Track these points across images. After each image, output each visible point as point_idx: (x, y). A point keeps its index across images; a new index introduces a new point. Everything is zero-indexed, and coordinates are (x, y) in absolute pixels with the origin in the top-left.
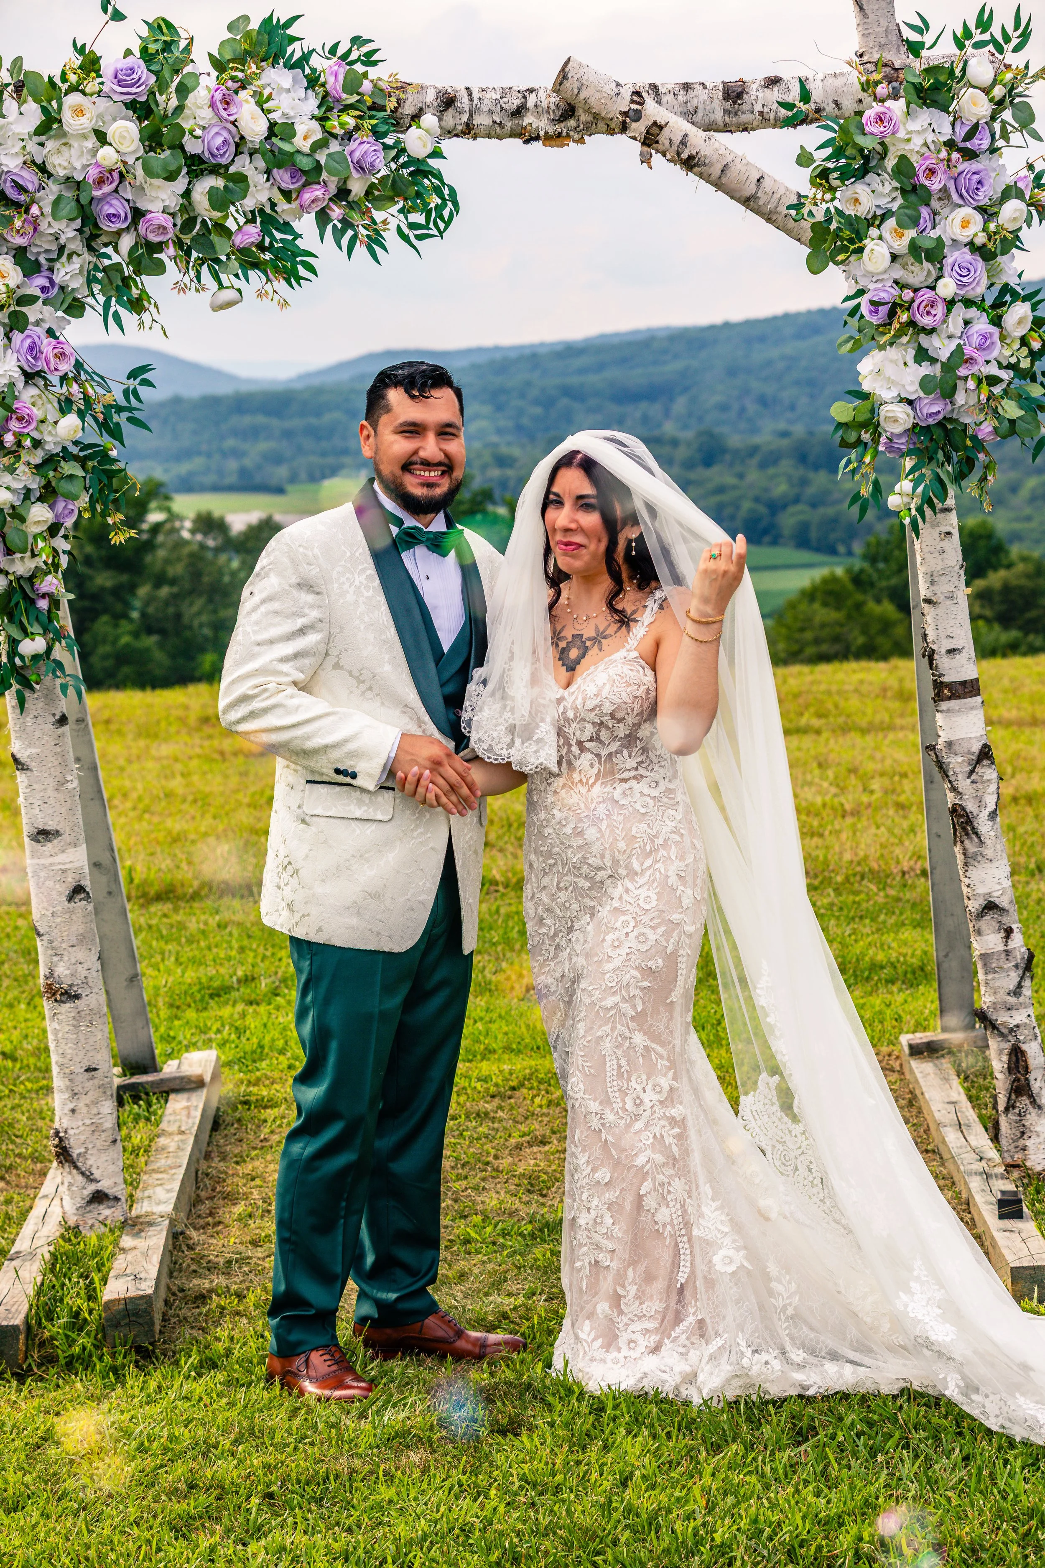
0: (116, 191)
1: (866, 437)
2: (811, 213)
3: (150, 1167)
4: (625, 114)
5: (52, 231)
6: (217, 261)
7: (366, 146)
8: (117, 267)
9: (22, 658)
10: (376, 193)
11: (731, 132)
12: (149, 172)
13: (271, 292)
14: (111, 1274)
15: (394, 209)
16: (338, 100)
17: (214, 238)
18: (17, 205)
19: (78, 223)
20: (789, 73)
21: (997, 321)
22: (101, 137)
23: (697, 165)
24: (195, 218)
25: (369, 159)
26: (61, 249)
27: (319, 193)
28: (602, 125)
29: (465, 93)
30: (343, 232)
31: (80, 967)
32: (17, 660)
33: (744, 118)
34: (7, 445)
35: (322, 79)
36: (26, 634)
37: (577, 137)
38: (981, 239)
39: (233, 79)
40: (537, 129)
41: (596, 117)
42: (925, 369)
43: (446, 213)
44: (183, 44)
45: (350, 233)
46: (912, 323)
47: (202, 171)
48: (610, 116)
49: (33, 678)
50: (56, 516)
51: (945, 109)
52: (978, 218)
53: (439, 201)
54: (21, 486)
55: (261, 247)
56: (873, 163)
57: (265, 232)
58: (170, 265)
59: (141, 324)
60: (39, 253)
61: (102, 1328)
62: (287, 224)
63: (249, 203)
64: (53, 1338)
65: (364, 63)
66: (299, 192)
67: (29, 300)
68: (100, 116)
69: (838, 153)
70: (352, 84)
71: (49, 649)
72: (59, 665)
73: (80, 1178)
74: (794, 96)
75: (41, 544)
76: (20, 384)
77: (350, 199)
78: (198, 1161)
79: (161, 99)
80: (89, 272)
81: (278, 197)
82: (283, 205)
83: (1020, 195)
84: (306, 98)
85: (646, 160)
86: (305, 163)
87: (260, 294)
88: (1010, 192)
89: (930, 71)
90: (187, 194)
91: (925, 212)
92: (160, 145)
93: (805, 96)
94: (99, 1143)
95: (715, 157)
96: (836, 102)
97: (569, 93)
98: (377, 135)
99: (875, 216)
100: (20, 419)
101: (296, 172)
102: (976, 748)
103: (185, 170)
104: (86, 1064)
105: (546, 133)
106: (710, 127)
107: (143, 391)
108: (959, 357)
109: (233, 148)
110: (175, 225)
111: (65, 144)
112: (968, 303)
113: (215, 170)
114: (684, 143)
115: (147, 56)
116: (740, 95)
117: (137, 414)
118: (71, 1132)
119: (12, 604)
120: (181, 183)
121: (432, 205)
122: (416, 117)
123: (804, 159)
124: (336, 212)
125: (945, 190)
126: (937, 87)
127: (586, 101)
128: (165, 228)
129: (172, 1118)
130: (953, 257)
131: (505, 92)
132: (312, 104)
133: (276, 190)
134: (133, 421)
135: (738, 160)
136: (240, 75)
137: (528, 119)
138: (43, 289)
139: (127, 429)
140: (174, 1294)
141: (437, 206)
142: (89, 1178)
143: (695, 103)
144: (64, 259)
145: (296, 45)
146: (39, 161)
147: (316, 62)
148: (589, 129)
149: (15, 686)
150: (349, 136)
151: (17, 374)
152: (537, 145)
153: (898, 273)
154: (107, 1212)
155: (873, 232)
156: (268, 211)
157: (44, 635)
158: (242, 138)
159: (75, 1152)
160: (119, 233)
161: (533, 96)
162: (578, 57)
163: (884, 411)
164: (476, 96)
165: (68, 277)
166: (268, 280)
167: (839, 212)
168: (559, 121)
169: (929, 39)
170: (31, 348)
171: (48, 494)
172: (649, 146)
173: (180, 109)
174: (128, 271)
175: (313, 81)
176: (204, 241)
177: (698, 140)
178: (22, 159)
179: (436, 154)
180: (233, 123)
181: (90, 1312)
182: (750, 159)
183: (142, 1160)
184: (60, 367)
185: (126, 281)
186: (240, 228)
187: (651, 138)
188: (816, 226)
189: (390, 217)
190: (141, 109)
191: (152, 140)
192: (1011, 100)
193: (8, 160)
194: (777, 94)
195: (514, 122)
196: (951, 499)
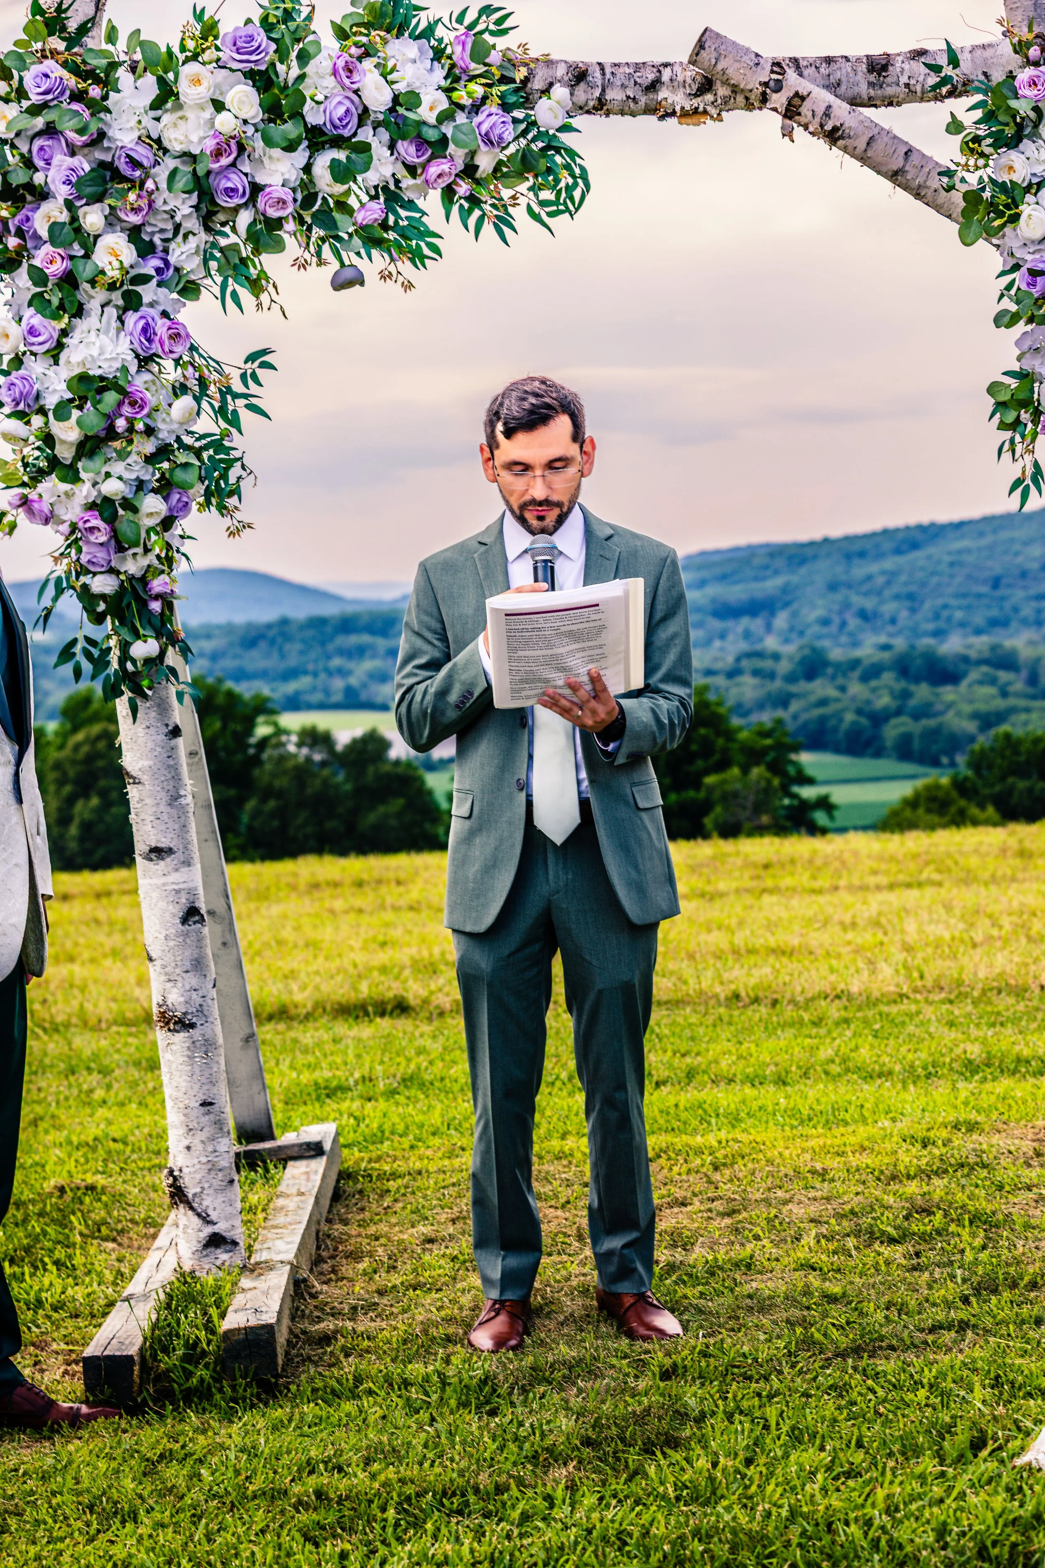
0: (233, 164)
1: (1025, 417)
2: (963, 180)
3: (269, 1223)
4: (766, 84)
5: (167, 208)
6: (337, 238)
7: (494, 118)
8: (234, 247)
9: (134, 662)
10: (505, 170)
11: (875, 106)
12: (269, 142)
13: (394, 273)
14: (230, 1309)
15: (523, 187)
16: (465, 71)
17: (336, 215)
18: (131, 182)
19: (194, 199)
20: (935, 45)
22: (219, 106)
23: (842, 137)
24: (316, 194)
25: (497, 131)
26: (177, 227)
27: (445, 167)
28: (740, 99)
29: (597, 68)
30: (470, 211)
31: (194, 995)
32: (130, 666)
33: (890, 91)
34: (120, 430)
35: (449, 51)
36: (138, 636)
37: (713, 112)
39: (356, 45)
40: (673, 104)
41: (735, 89)
43: (577, 194)
44: (305, 11)
45: (477, 213)
47: (323, 144)
48: (749, 87)
49: (145, 683)
50: (170, 509)
53: (570, 181)
54: (134, 476)
55: (385, 226)
56: (1027, 131)
57: (389, 208)
58: (290, 241)
59: (259, 306)
60: (153, 234)
61: (220, 1360)
62: (411, 202)
63: (372, 177)
64: (168, 1370)
65: (493, 33)
66: (425, 166)
67: (144, 279)
68: (217, 86)
69: (989, 117)
70: (480, 52)
71: (162, 653)
72: (173, 671)
73: (196, 1221)
74: (943, 60)
75: (154, 537)
76: (133, 369)
77: (478, 175)
78: (319, 1223)
79: (281, 68)
80: (205, 251)
81: (402, 173)
82: (407, 182)
84: (431, 70)
85: (787, 133)
86: (432, 135)
87: (385, 276)
90: (307, 169)
92: (280, 116)
93: (954, 61)
94: (216, 1183)
95: (861, 128)
96: (985, 74)
97: (706, 64)
98: (506, 107)
99: (1030, 185)
100: (133, 404)
101: (421, 143)
103: (305, 143)
104: (201, 1097)
105: (683, 108)
106: (855, 102)
107: (261, 373)
109: (355, 120)
110: (295, 200)
111: (181, 118)
113: (338, 142)
114: (827, 114)
115: (267, 25)
116: (885, 68)
117: (254, 401)
118: (185, 1170)
119: (124, 604)
120: (301, 156)
121: (562, 184)
122: (546, 91)
123: (955, 127)
124: (463, 188)
127: (724, 71)
128: (284, 202)
129: (291, 1182)
131: (638, 67)
132: (439, 75)
133: (399, 165)
134: (251, 407)
135: (884, 133)
136: (364, 39)
137: (663, 94)
138: (159, 271)
139: (246, 416)
140: (296, 1336)
141: (567, 185)
142: (206, 1219)
143: (838, 75)
144: (180, 238)
145: (423, 15)
146: (155, 136)
147: (440, 31)
148: (726, 104)
149: (128, 694)
150: (476, 108)
151: (130, 357)
152: (673, 121)
154: (224, 1257)
155: (1029, 198)
156: (392, 187)
157: (157, 638)
158: (366, 110)
159: (190, 1192)
160: (236, 210)
161: (668, 69)
164: (608, 71)
165: (184, 257)
166: (392, 259)
167: (993, 181)
168: (696, 95)
170: (145, 330)
171: (163, 486)
172: (790, 118)
173: (301, 78)
174: (246, 251)
175: (438, 54)
176: (325, 219)
177: (842, 111)
178: (136, 134)
180: (356, 92)
181: (209, 1343)
182: (897, 132)
183: (261, 1216)
184: (175, 349)
185: (243, 261)
186: (363, 205)
187: (791, 112)
188: (966, 196)
189: (519, 195)
190: (260, 78)
191: (272, 110)
193: (124, 136)
194: (923, 64)
195: (648, 97)
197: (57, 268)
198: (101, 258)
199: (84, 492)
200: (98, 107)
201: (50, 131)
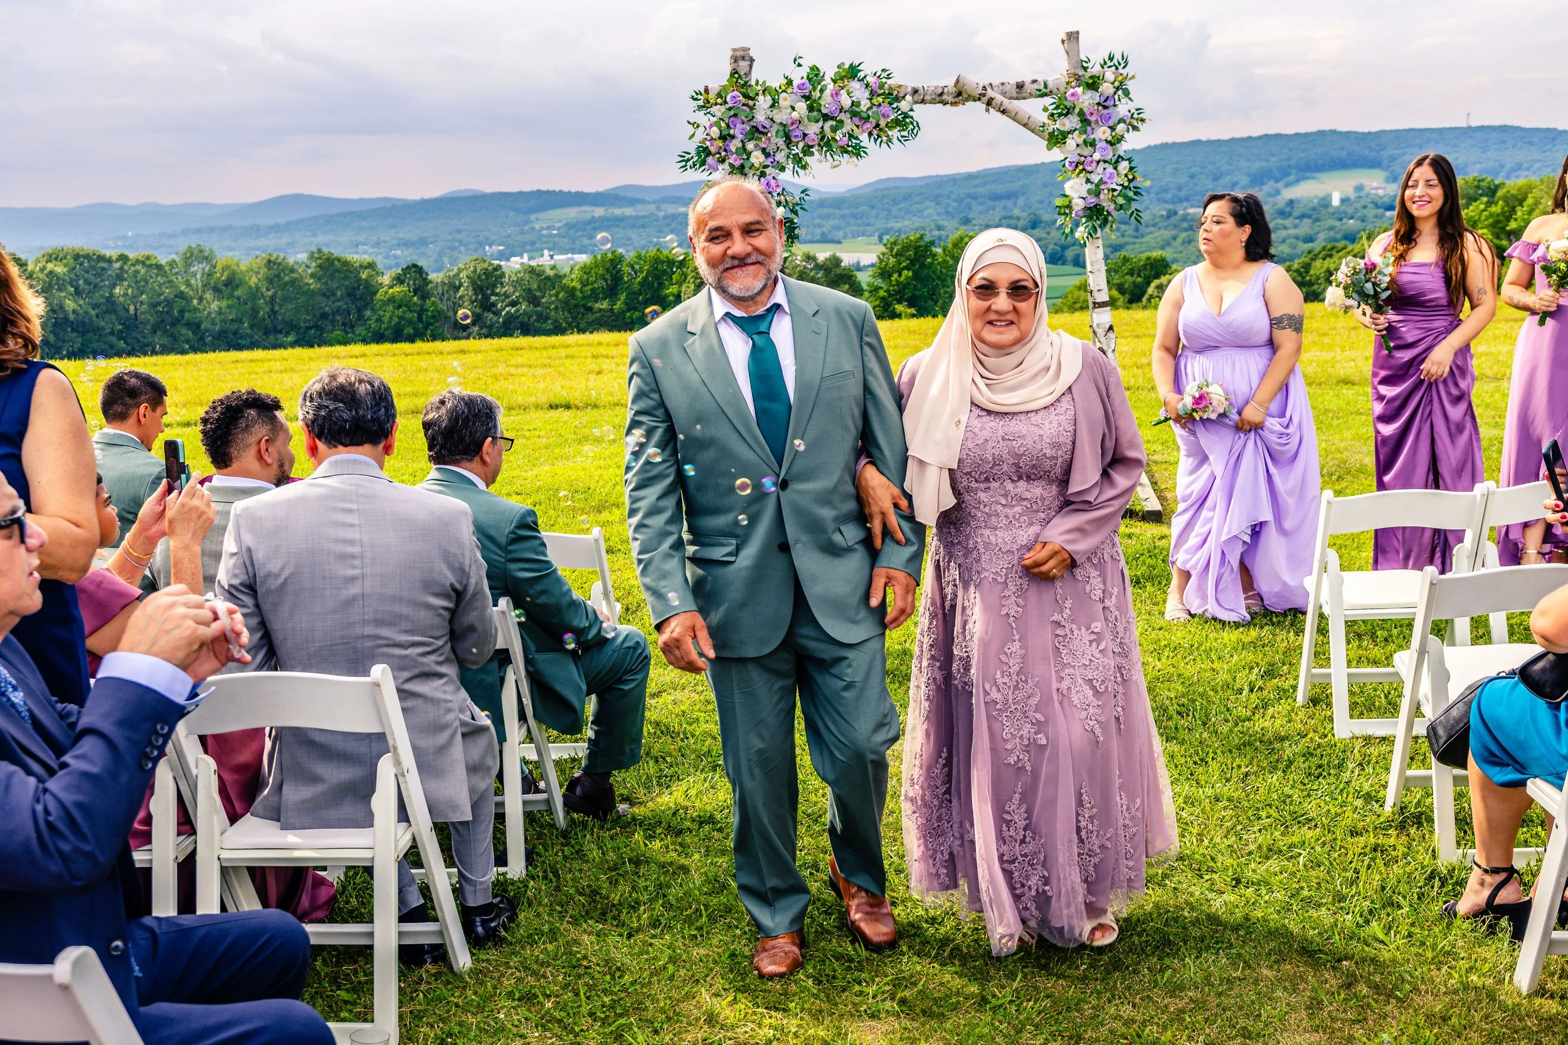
0: (798, 127)
1: (1067, 211)
2: (1047, 129)
4: (980, 94)
5: (775, 142)
6: (832, 151)
7: (886, 108)
8: (797, 154)
10: (890, 125)
11: (1019, 100)
12: (809, 120)
13: (851, 162)
15: (896, 131)
16: (876, 92)
17: (832, 143)
18: (763, 133)
19: (784, 139)
20: (1041, 79)
21: (1116, 168)
22: (793, 108)
23: (1006, 112)
24: (825, 136)
25: (887, 113)
26: (778, 148)
27: (869, 126)
28: (971, 98)
29: (922, 88)
30: (877, 139)
33: (1024, 95)
35: (871, 85)
37: (962, 103)
38: (1110, 139)
39: (839, 86)
40: (948, 100)
41: (970, 95)
42: (1089, 186)
43: (915, 132)
44: (822, 74)
45: (880, 140)
46: (1084, 169)
47: (828, 119)
48: (974, 95)
51: (1097, 91)
52: (1109, 130)
53: (912, 127)
55: (848, 146)
56: (1070, 111)
57: (850, 140)
58: (816, 153)
59: (806, 174)
60: (770, 150)
62: (857, 137)
63: (844, 130)
65: (886, 78)
66: (862, 126)
67: (766, 167)
68: (793, 101)
69: (1057, 108)
70: (881, 86)
74: (1042, 86)
77: (880, 127)
79: (814, 94)
80: (787, 156)
81: (855, 128)
82: (856, 131)
83: (1125, 122)
84: (865, 92)
85: (987, 110)
86: (864, 115)
87: (848, 163)
88: (1122, 121)
89: (1091, 77)
90: (822, 127)
91: (1089, 129)
92: (813, 110)
93: (1046, 87)
95: (1013, 109)
96: (1057, 88)
97: (959, 87)
98: (890, 104)
99: (1071, 130)
101: (861, 118)
102: (1108, 326)
103: (822, 119)
105: (951, 102)
106: (1011, 98)
107: (806, 198)
108: (1101, 182)
109: (839, 111)
110: (818, 139)
111: (780, 111)
112: (1105, 162)
113: (833, 118)
114: (1001, 104)
115: (809, 79)
116: (1022, 86)
117: (804, 206)
120: (821, 124)
121: (910, 129)
122: (904, 97)
123: (1045, 109)
124: (875, 132)
125: (1097, 121)
126: (1094, 83)
127: (966, 90)
128: (814, 140)
130: (1099, 145)
131: (936, 87)
132: (867, 94)
133: (854, 125)
134: (803, 209)
135: (1021, 110)
136: (842, 84)
137: (945, 97)
138: (772, 163)
139: (800, 212)
141: (912, 129)
143: (1006, 89)
144: (779, 151)
145: (862, 73)
146: (771, 117)
147: (869, 79)
148: (967, 100)
150: (880, 105)
152: (948, 106)
153: (1079, 151)
155: (1070, 136)
156: (851, 133)
158: (842, 107)
160: (798, 142)
161: (947, 88)
162: (963, 74)
163: (1074, 201)
164: (926, 89)
165: (780, 158)
166: (851, 157)
167: (1058, 129)
168: (956, 97)
169: (1090, 65)
172: (989, 106)
173: (820, 98)
174: (801, 155)
175: (867, 85)
176: (828, 144)
177: (1006, 102)
178: (765, 117)
179: (911, 110)
180: (839, 102)
182: (1026, 109)
184: (777, 190)
185: (800, 159)
186: (841, 139)
187: (989, 103)
188: (1049, 134)
189: (895, 133)
190: (807, 98)
191: (811, 109)
192: (1121, 87)
193: (760, 117)
194: (1036, 86)
195: (939, 98)
196: (1099, 234)
197: (737, 163)
198: (753, 160)
200: (752, 108)
201: (735, 115)
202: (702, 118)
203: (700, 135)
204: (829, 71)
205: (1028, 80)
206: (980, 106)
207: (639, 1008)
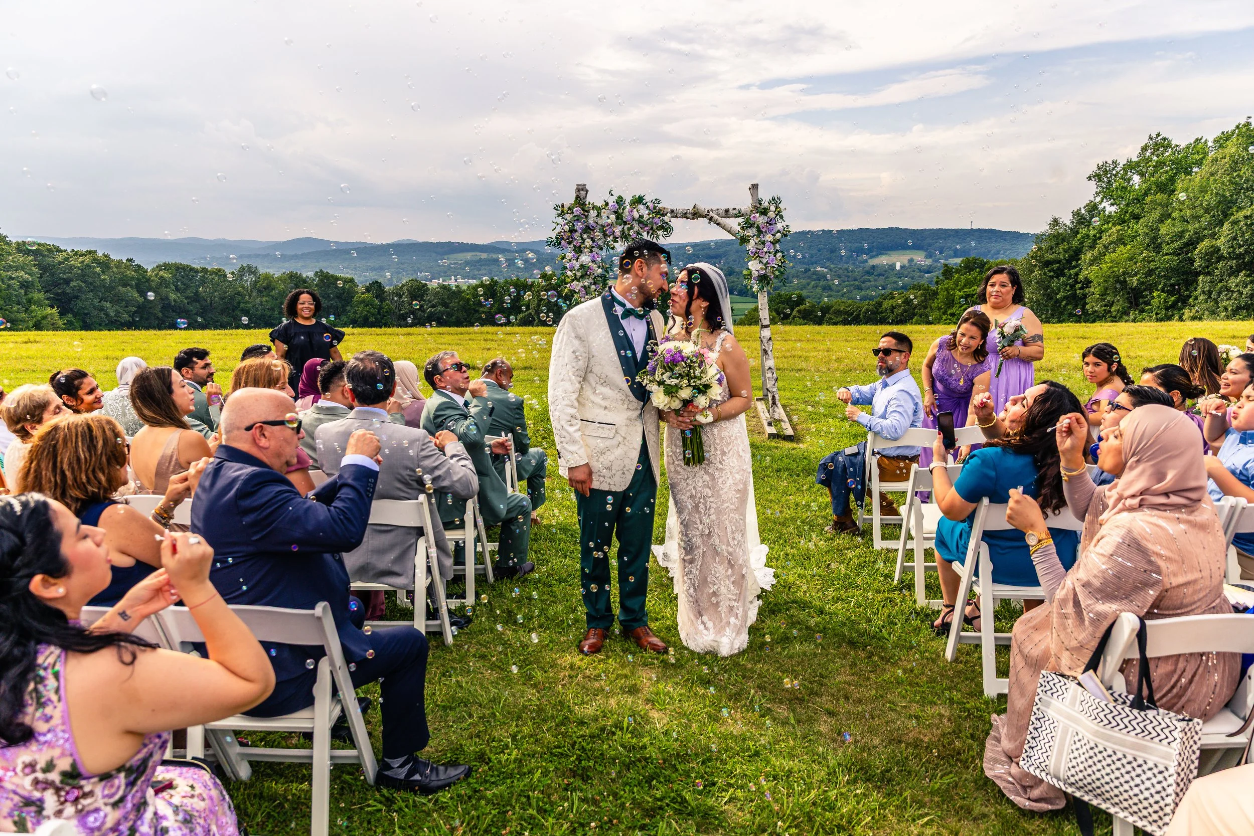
0: (610, 228)
1: (749, 277)
2: (740, 235)
4: (706, 214)
5: (598, 235)
7: (657, 220)
8: (609, 241)
10: (658, 228)
11: (726, 218)
12: (616, 224)
16: (652, 211)
17: (628, 236)
18: (592, 230)
19: (603, 233)
20: (738, 208)
21: (775, 256)
22: (608, 218)
23: (719, 224)
24: (624, 233)
25: (657, 222)
27: (648, 228)
29: (676, 210)
33: (728, 216)
34: (588, 274)
35: (649, 207)
37: (696, 218)
38: (772, 241)
39: (633, 207)
40: (689, 217)
41: (700, 215)
42: (761, 265)
43: (671, 232)
44: (624, 200)
46: (759, 256)
47: (626, 224)
48: (703, 215)
50: (596, 288)
51: (766, 216)
52: (772, 236)
53: (670, 230)
54: (590, 282)
56: (752, 225)
58: (619, 241)
60: (595, 239)
63: (635, 230)
65: (657, 204)
67: (593, 247)
68: (608, 214)
69: (746, 223)
70: (655, 208)
74: (738, 211)
77: (653, 229)
79: (619, 210)
80: (604, 242)
82: (641, 230)
84: (646, 210)
85: (709, 223)
88: (779, 231)
89: (763, 209)
90: (623, 228)
91: (762, 235)
93: (740, 212)
95: (723, 223)
96: (746, 213)
97: (695, 210)
98: (659, 217)
99: (752, 236)
100: (591, 269)
102: (768, 338)
103: (623, 224)
105: (691, 217)
106: (722, 217)
108: (767, 263)
109: (632, 220)
110: (621, 234)
111: (601, 219)
112: (770, 253)
114: (717, 220)
115: (617, 203)
116: (728, 211)
120: (622, 226)
122: (666, 214)
123: (739, 224)
125: (766, 231)
126: (765, 211)
127: (698, 212)
130: (767, 244)
131: (683, 210)
132: (647, 212)
135: (727, 224)
137: (687, 215)
138: (596, 246)
143: (719, 213)
145: (645, 200)
146: (596, 222)
147: (648, 204)
148: (699, 217)
150: (654, 218)
152: (689, 220)
153: (756, 246)
155: (752, 239)
158: (634, 218)
161: (689, 210)
162: (698, 203)
163: (753, 272)
164: (678, 210)
167: (746, 234)
168: (693, 215)
169: (763, 202)
170: (593, 256)
171: (595, 283)
173: (623, 213)
174: (611, 242)
175: (647, 207)
177: (719, 219)
178: (593, 221)
179: (670, 221)
180: (632, 215)
185: (611, 244)
187: (711, 219)
189: (660, 233)
190: (615, 212)
191: (617, 218)
192: (779, 214)
193: (591, 221)
194: (735, 212)
195: (685, 215)
196: (765, 289)
197: (578, 245)
198: (586, 243)
199: (581, 284)
200: (587, 217)
201: (578, 220)
202: (560, 220)
203: (559, 229)
204: (628, 199)
205: (731, 208)
206: (706, 220)
207: (537, 661)
